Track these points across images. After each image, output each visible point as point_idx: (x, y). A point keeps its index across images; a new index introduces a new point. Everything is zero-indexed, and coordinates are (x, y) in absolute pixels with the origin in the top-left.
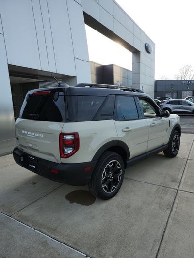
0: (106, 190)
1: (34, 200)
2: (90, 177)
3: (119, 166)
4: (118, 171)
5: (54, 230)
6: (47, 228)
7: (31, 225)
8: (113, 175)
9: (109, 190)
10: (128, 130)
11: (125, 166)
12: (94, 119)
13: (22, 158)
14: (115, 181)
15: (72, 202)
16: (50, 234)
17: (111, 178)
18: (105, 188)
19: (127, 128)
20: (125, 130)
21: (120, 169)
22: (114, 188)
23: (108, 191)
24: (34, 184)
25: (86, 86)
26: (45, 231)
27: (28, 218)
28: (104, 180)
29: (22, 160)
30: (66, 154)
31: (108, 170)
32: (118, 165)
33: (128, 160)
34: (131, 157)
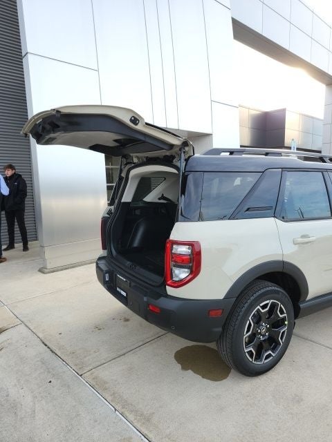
0: (251, 356)
1: (122, 352)
2: (220, 329)
3: (282, 312)
4: (279, 323)
5: (147, 420)
6: (137, 411)
7: (109, 399)
8: (268, 330)
9: (258, 357)
10: (306, 240)
11: (297, 313)
12: (232, 217)
13: (107, 275)
14: (272, 342)
15: (184, 368)
16: (138, 426)
17: (263, 336)
18: (251, 353)
19: (303, 236)
20: (300, 240)
21: (284, 319)
22: (269, 356)
23: (256, 359)
24: (127, 320)
25: (223, 154)
26: (131, 417)
27: (107, 385)
28: (249, 336)
29: (107, 279)
30: (177, 279)
31: (258, 319)
32: (281, 309)
33: (304, 301)
34: (309, 297)
